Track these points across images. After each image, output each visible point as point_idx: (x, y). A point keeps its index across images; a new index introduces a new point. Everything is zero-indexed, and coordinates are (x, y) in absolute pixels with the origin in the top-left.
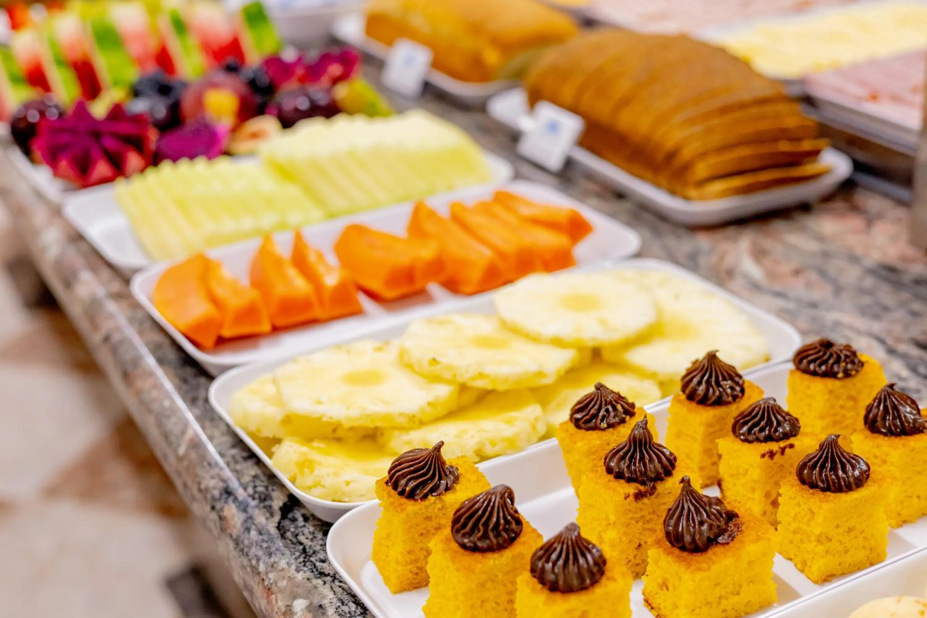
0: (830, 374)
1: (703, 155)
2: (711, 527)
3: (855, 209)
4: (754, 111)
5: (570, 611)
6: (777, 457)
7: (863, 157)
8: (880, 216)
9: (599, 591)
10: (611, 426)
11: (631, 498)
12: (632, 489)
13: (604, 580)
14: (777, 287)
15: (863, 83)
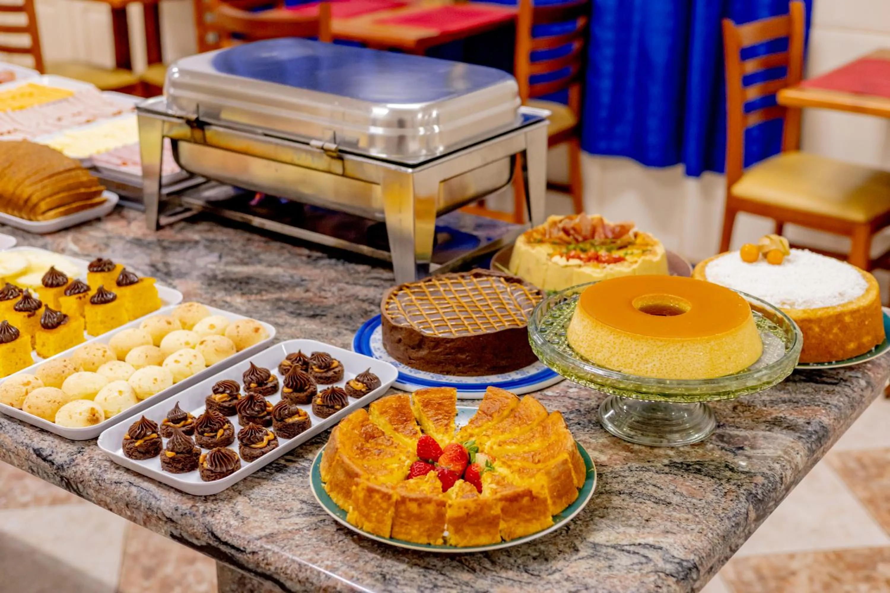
0: (102, 271)
1: (43, 199)
2: (58, 319)
3: (123, 217)
4: (67, 175)
5: (8, 349)
6: (83, 299)
7: (124, 193)
8: (135, 219)
9: (18, 341)
10: (14, 297)
11: (27, 317)
12: (26, 314)
13: (19, 338)
14: (86, 253)
15: (120, 158)
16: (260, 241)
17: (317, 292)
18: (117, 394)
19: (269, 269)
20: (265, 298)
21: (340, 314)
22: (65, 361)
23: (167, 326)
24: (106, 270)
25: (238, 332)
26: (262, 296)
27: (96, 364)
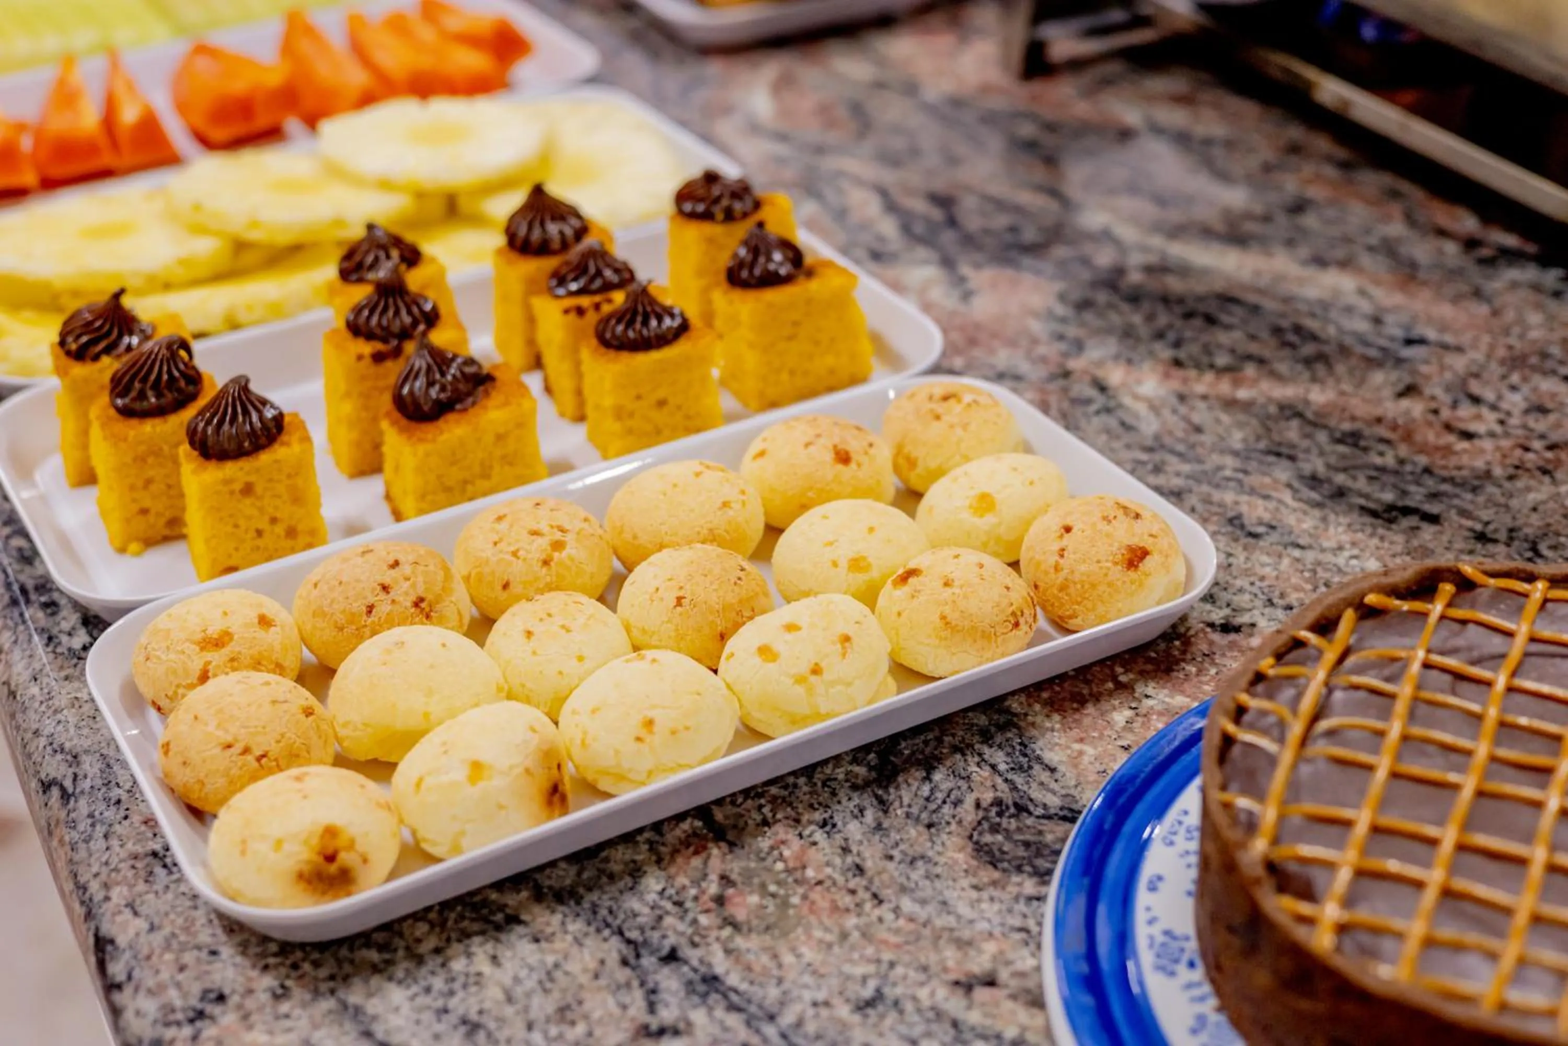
0: (705, 217)
2: (454, 385)
5: (227, 482)
6: (584, 316)
8: (980, 30)
11: (368, 360)
12: (367, 348)
16: (1329, 159)
17: (1445, 398)
18: (460, 774)
19: (1310, 272)
20: (1243, 394)
21: (1500, 523)
22: (396, 564)
23: (831, 470)
24: (720, 216)
25: (1062, 553)
26: (1237, 383)
27: (516, 588)
